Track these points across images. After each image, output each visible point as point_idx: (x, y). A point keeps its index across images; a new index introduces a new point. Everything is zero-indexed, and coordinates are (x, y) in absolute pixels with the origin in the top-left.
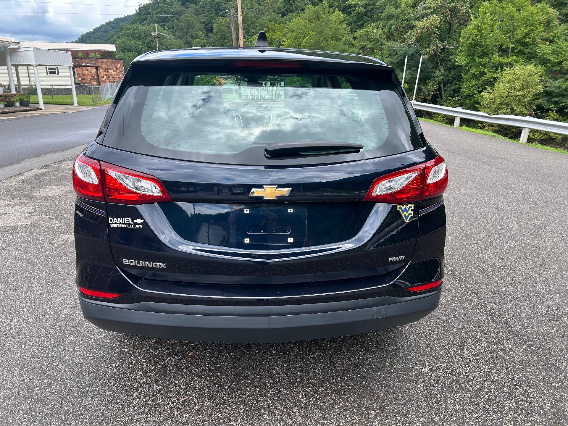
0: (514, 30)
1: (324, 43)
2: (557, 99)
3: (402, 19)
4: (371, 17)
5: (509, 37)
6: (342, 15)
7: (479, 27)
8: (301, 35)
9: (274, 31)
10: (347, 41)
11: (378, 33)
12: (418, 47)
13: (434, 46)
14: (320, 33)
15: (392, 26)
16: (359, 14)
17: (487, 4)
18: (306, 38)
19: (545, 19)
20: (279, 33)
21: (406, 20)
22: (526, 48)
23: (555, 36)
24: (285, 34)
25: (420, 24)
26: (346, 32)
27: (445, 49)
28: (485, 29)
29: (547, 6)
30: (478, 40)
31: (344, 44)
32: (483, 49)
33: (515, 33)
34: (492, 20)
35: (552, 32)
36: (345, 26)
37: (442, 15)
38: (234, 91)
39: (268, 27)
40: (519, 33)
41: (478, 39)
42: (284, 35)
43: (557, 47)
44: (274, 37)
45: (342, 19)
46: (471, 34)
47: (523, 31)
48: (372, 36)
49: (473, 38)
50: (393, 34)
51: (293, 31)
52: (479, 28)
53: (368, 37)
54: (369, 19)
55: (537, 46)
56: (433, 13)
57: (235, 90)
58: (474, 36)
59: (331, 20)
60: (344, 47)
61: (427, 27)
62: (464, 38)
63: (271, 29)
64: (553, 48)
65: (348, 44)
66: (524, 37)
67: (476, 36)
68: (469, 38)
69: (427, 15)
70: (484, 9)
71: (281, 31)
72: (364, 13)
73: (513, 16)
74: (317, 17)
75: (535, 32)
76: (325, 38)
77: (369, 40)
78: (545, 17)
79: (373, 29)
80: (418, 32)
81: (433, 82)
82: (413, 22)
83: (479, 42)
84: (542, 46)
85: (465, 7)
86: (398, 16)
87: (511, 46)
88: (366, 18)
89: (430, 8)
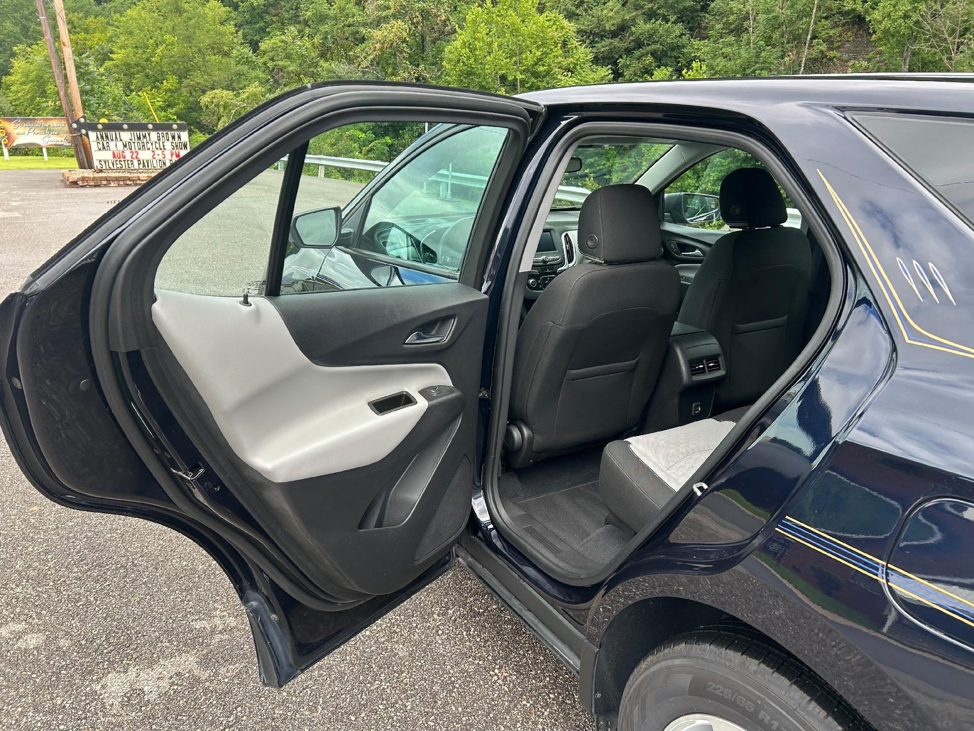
0: (521, 53)
1: (198, 59)
2: (592, 160)
3: (342, 24)
4: (276, 15)
5: (516, 63)
6: (223, 8)
7: (470, 44)
8: (148, 40)
9: (87, 31)
10: (243, 58)
11: (304, 46)
12: (378, 72)
13: (404, 72)
14: (189, 39)
15: (328, 34)
16: (254, 9)
17: (475, 9)
18: (161, 48)
19: (560, 37)
20: (97, 35)
21: (349, 26)
22: (540, 81)
23: (577, 64)
24: (111, 37)
25: (377, 34)
26: (235, 40)
27: (420, 78)
28: (481, 48)
29: (561, 17)
30: (473, 66)
31: (238, 63)
32: (480, 80)
33: (524, 56)
34: (487, 34)
35: (573, 57)
36: (232, 29)
37: (410, 22)
38: (44, 150)
39: (72, 23)
40: (529, 58)
41: (471, 64)
42: (110, 40)
43: (581, 81)
44: (89, 43)
45: (224, 17)
46: (461, 56)
47: (535, 53)
48: (293, 50)
49: (464, 62)
50: (329, 49)
51: (131, 33)
52: (471, 46)
53: (287, 51)
54: (274, 19)
55: (555, 78)
56: (395, 16)
57: (47, 149)
58: (465, 60)
59: (205, 16)
60: (239, 67)
61: (391, 40)
62: (450, 61)
63: (79, 27)
64: (576, 81)
65: (245, 63)
66: (536, 64)
67: (469, 58)
68: (459, 61)
69: (386, 19)
70: (473, 17)
71: (103, 31)
72: (262, 7)
73: (517, 30)
74: (176, 8)
75: (551, 56)
76: (200, 50)
77: (288, 57)
78: (560, 34)
79: (294, 38)
80: (376, 47)
81: (410, 133)
82: (362, 30)
83: (473, 68)
84: (563, 78)
85: (443, 11)
86: (335, 18)
87: (520, 77)
88: (268, 18)
89: (388, 8)
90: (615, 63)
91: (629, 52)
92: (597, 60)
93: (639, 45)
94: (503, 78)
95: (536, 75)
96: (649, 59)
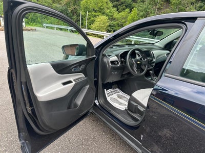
5: (96, 6)
12: (66, 7)
13: (72, 7)
19: (106, 1)
23: (109, 7)
28: (89, 2)
32: (89, 10)
35: (109, 5)
40: (99, 5)
41: (87, 6)
47: (101, 4)
49: (85, 5)
52: (87, 2)
62: (82, 5)
66: (101, 7)
75: (104, 5)
80: (65, 1)
87: (97, 9)
90: (117, 7)
91: (120, 5)
92: (113, 6)
93: (122, 3)
94: (94, 9)
95: (101, 9)
96: (124, 7)
